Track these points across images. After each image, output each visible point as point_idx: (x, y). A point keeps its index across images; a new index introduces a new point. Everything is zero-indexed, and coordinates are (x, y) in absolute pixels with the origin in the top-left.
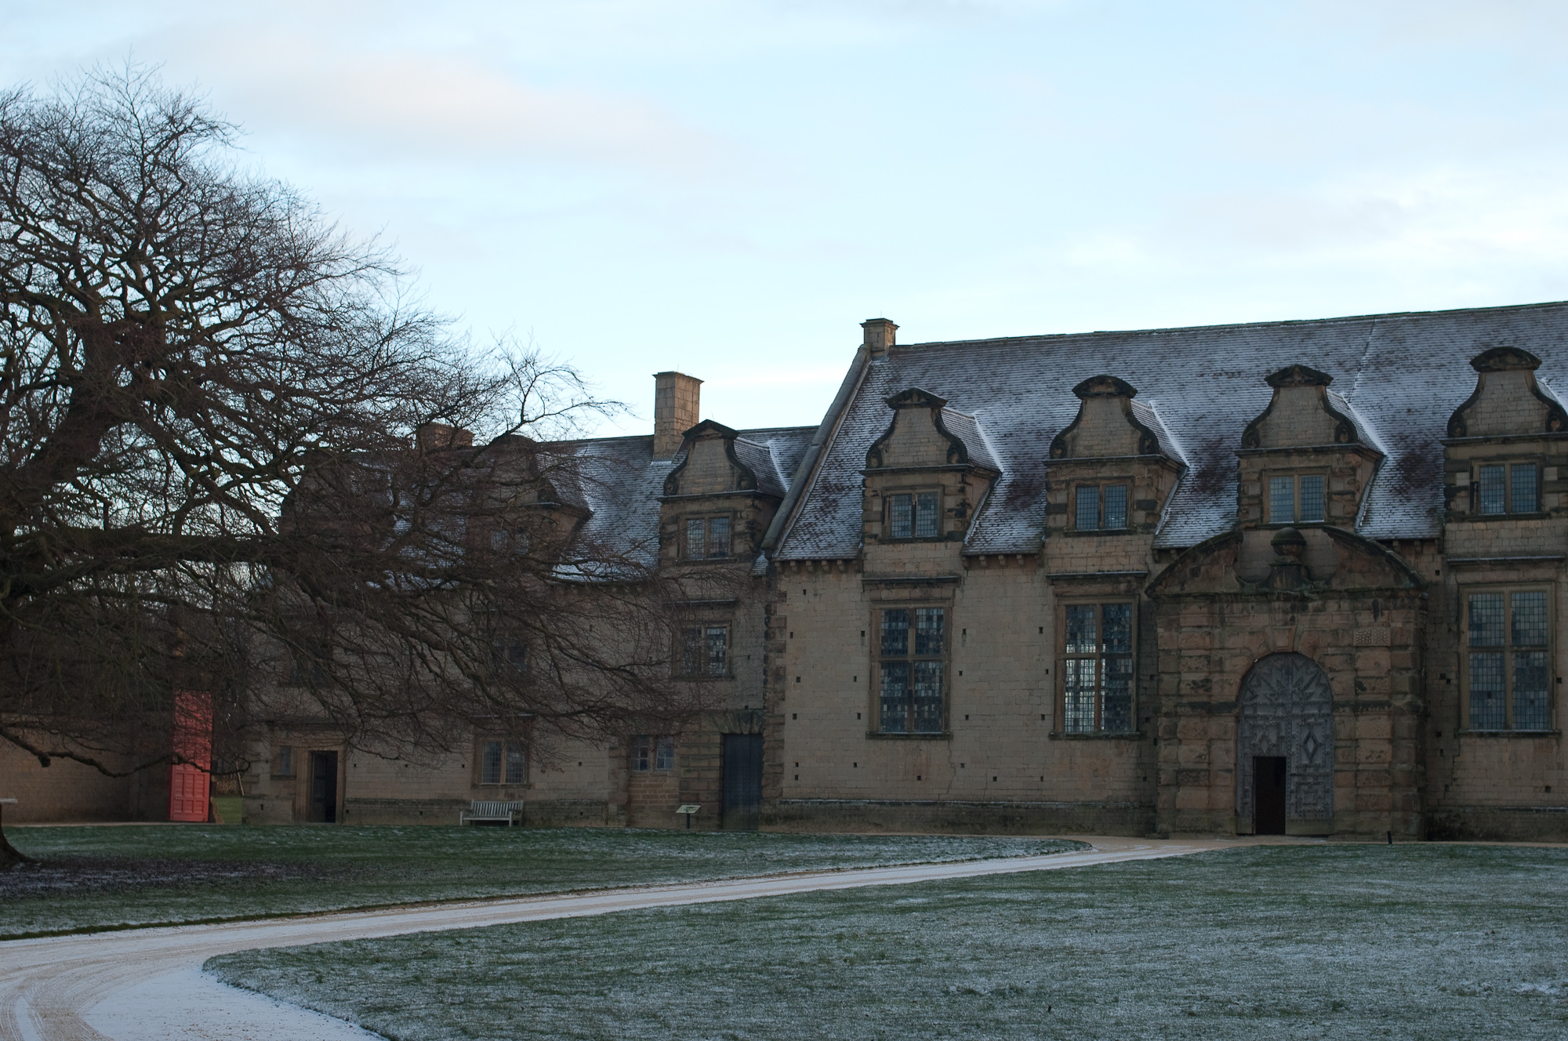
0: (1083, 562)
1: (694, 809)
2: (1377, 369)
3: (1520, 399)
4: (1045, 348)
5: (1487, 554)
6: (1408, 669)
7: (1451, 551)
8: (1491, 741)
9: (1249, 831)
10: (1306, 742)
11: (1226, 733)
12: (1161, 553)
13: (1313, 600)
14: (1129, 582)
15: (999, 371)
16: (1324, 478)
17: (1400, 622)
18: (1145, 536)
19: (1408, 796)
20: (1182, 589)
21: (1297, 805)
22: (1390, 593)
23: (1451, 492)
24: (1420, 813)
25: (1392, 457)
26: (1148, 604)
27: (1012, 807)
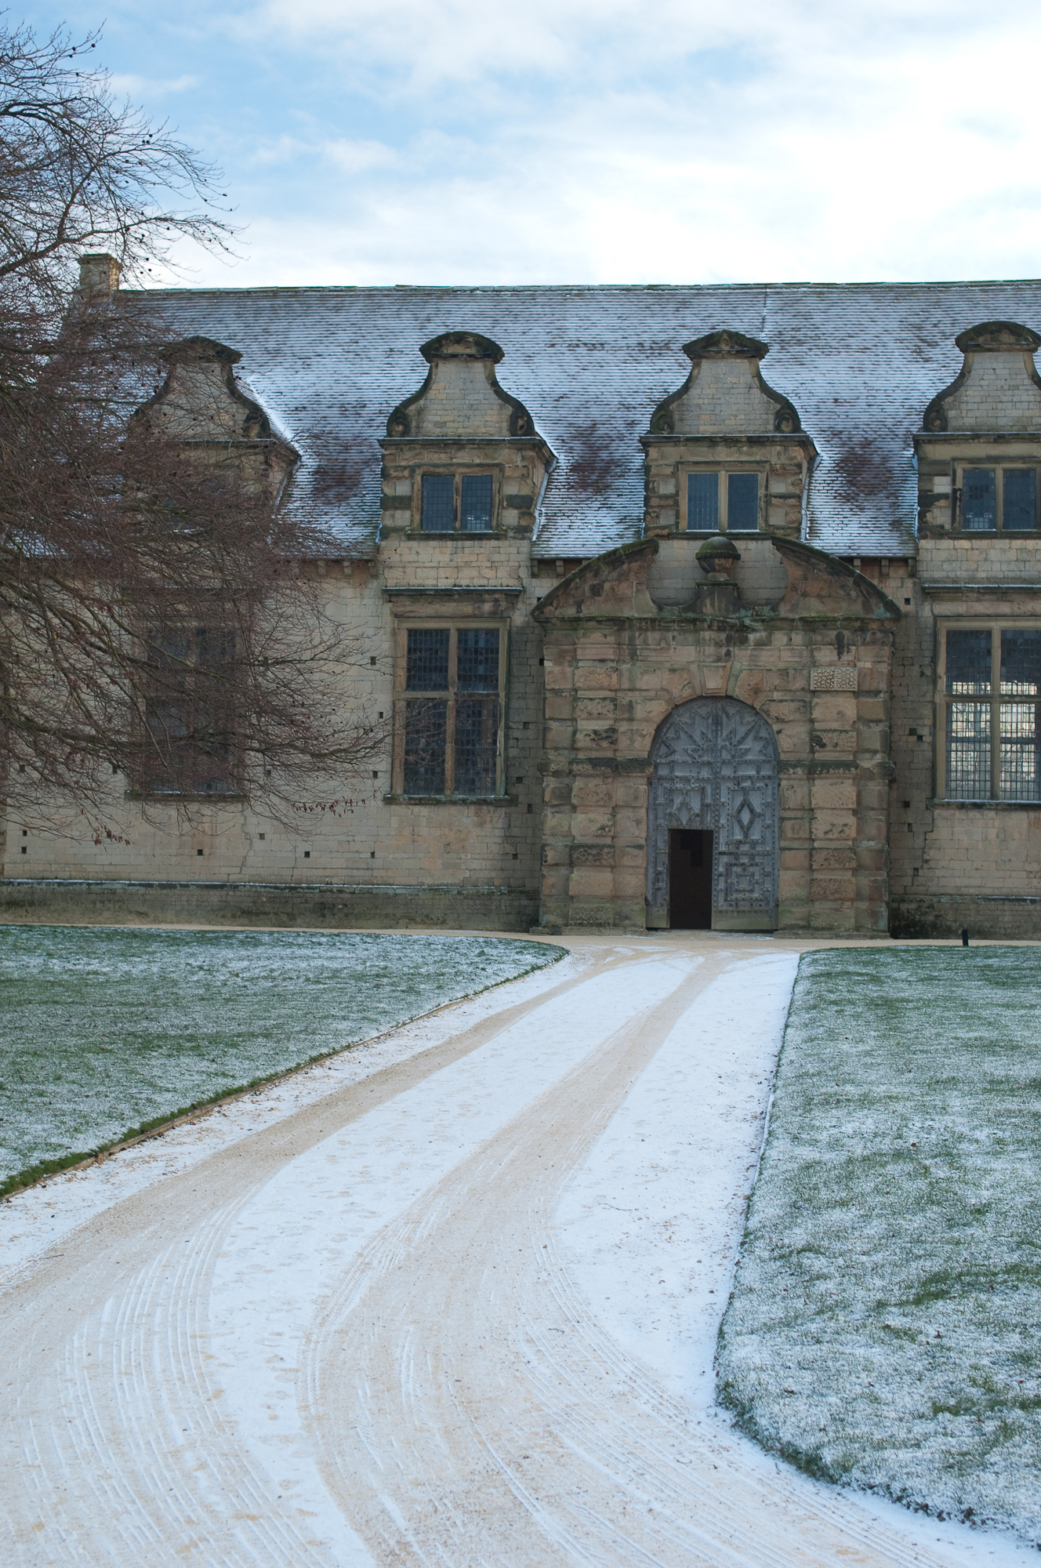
0: (433, 573)
2: (783, 348)
3: (1016, 387)
4: (332, 303)
5: (972, 580)
6: (880, 721)
7: (926, 575)
8: (974, 814)
9: (664, 924)
10: (739, 811)
11: (636, 798)
12: (543, 565)
13: (754, 630)
14: (496, 600)
15: (273, 328)
16: (761, 477)
17: (867, 660)
18: (518, 542)
19: (875, 881)
20: (579, 611)
21: (727, 891)
22: (858, 624)
23: (927, 500)
24: (887, 904)
25: (826, 456)
26: (522, 630)
27: (331, 891)
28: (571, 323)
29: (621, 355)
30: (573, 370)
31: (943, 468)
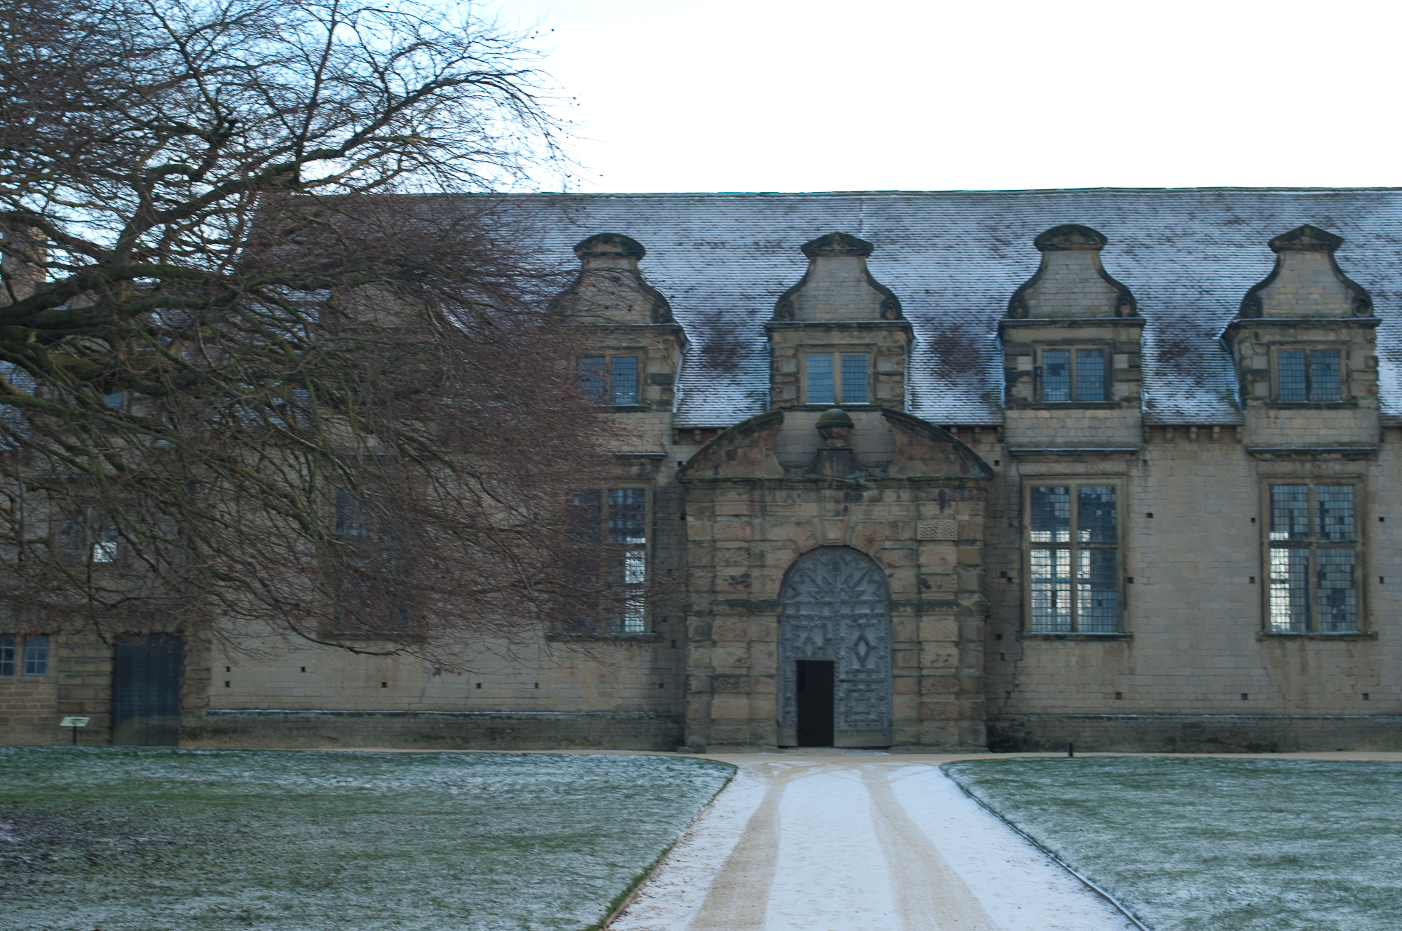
1: (83, 722)
2: (879, 246)
3: (1086, 280)
5: (1052, 444)
6: (977, 566)
7: (1012, 440)
8: (1057, 644)
9: (793, 742)
10: (857, 644)
11: (768, 634)
12: (683, 434)
13: (868, 489)
14: (643, 464)
16: (869, 358)
17: (965, 514)
18: (660, 414)
19: (975, 703)
20: (716, 473)
21: (847, 714)
22: (957, 483)
23: (1012, 376)
24: (985, 722)
25: (922, 339)
26: (665, 490)
27: (501, 718)
28: (695, 225)
29: (740, 252)
30: (699, 266)
31: (1027, 349)
